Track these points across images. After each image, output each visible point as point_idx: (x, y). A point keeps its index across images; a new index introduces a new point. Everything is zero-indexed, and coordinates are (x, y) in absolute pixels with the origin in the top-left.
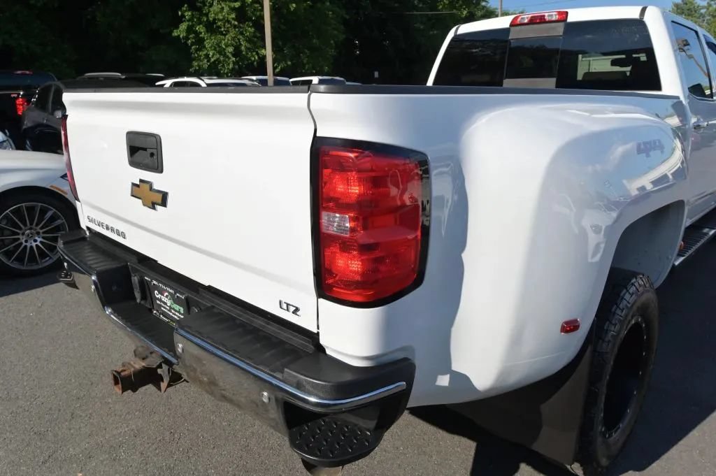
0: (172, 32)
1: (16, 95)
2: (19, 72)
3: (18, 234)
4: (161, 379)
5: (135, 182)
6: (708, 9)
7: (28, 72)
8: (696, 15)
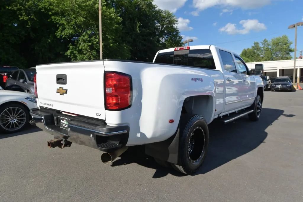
0: (65, 53)
1: (3, 75)
2: (5, 66)
3: (9, 118)
4: (62, 144)
5: (58, 88)
6: (264, 48)
7: (8, 67)
8: (260, 50)
